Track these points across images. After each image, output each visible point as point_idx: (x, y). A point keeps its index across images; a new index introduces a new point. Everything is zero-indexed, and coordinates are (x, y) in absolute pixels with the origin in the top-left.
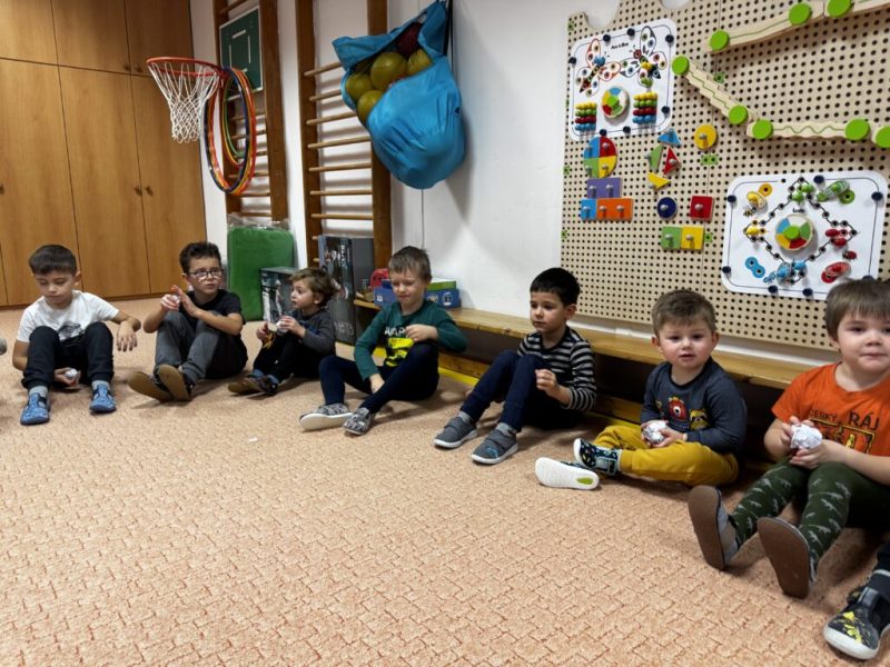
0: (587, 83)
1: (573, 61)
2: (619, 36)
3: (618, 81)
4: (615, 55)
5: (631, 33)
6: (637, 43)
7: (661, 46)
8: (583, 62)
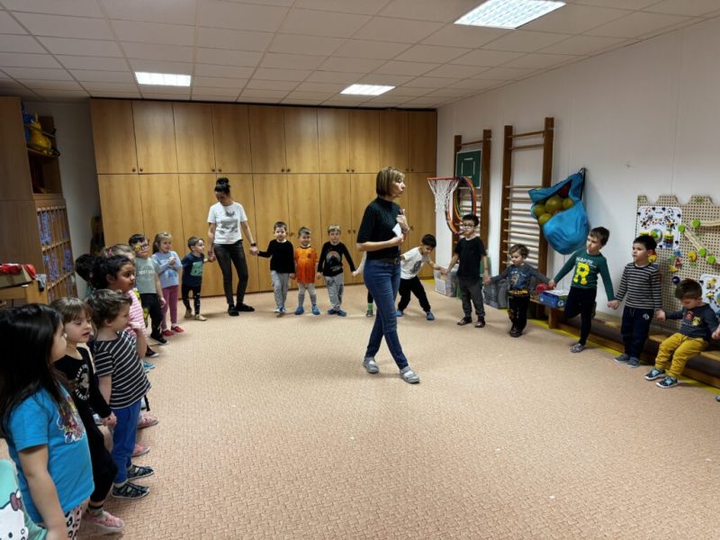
0: (645, 224)
1: (639, 214)
2: (659, 209)
3: (658, 226)
4: (658, 215)
5: (664, 209)
6: (666, 213)
7: (675, 217)
8: (643, 215)
